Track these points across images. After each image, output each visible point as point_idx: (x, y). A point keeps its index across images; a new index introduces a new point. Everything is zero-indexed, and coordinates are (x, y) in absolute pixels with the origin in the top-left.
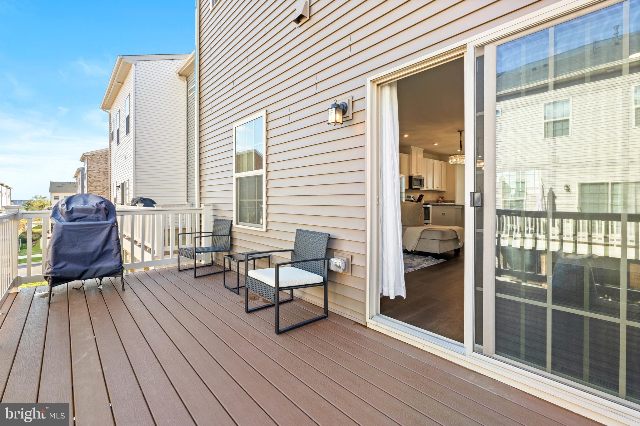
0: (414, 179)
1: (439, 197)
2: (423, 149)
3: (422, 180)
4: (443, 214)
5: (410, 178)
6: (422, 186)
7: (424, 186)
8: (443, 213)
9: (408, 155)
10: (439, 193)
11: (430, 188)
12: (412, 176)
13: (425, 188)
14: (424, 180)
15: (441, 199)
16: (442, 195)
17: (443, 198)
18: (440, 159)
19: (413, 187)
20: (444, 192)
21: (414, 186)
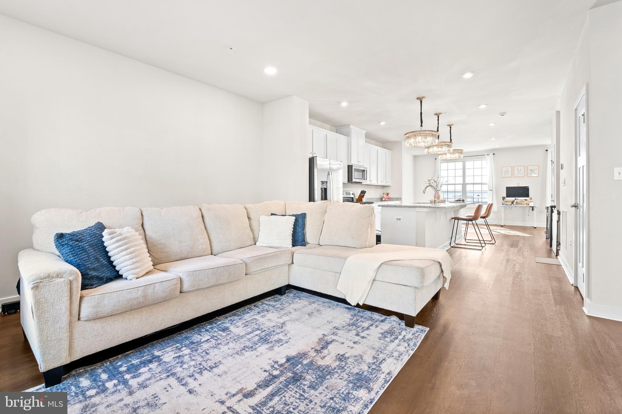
0: (354, 169)
1: (384, 194)
2: (366, 132)
3: (364, 171)
4: (397, 219)
5: (350, 168)
6: (364, 179)
7: (366, 180)
8: (398, 217)
9: (347, 137)
10: (383, 188)
11: (374, 182)
12: (352, 165)
13: (368, 182)
14: (366, 171)
15: (385, 196)
16: (386, 190)
17: (388, 195)
18: (384, 147)
19: (354, 180)
20: (388, 187)
21: (354, 178)
